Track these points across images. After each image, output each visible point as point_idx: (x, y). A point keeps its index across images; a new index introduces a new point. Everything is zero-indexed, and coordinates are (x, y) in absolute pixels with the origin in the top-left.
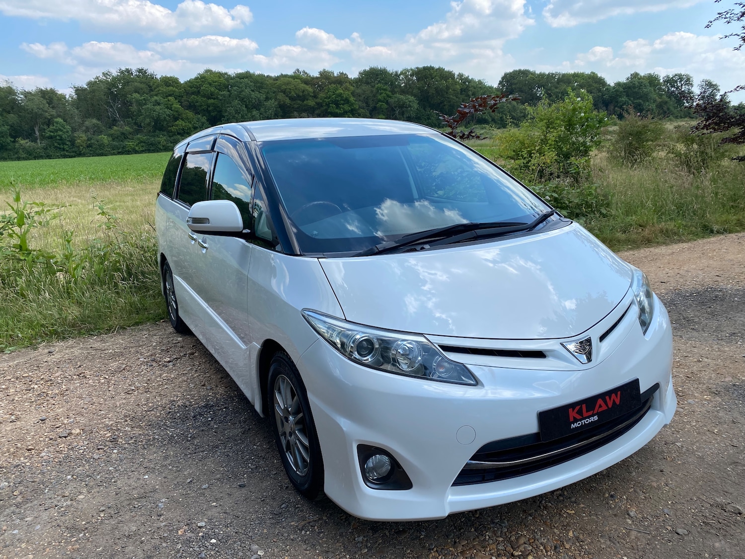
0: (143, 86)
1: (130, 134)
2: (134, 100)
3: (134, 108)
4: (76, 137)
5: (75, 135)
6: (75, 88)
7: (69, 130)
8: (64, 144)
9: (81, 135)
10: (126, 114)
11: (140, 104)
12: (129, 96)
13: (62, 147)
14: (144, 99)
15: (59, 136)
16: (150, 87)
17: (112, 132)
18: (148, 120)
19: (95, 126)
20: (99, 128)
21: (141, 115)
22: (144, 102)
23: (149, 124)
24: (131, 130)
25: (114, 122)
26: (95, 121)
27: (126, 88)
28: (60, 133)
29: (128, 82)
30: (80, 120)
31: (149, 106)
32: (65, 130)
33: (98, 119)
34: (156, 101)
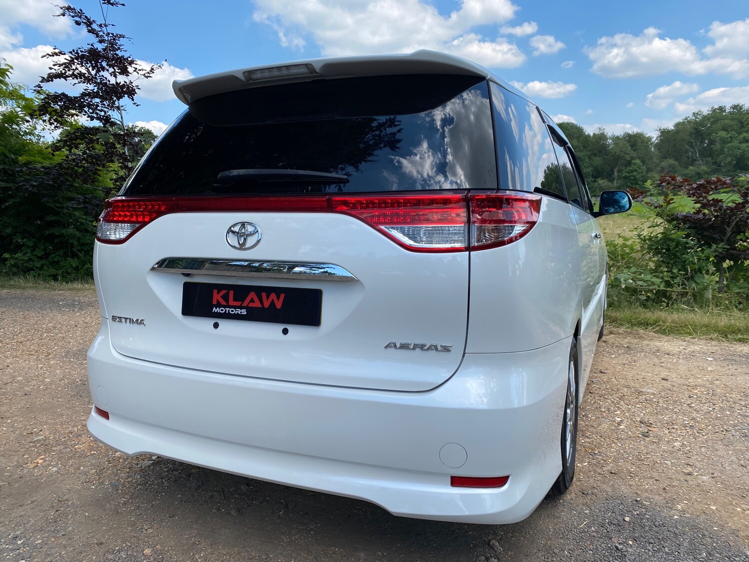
0: (733, 123)
1: (707, 174)
2: (718, 138)
3: (717, 146)
4: (649, 177)
5: (649, 175)
6: (660, 130)
7: (643, 170)
8: (637, 184)
9: (655, 175)
10: (707, 153)
11: (724, 141)
12: (714, 134)
13: (634, 186)
14: (731, 137)
15: (634, 176)
16: (742, 123)
17: (686, 172)
18: (729, 159)
19: (670, 166)
20: (674, 168)
21: (723, 154)
22: (729, 139)
23: (730, 163)
24: (709, 170)
25: (693, 162)
26: (672, 161)
27: (714, 126)
28: (635, 173)
29: (717, 121)
30: (657, 161)
31: (735, 143)
32: (640, 171)
33: (677, 160)
34: (744, 138)
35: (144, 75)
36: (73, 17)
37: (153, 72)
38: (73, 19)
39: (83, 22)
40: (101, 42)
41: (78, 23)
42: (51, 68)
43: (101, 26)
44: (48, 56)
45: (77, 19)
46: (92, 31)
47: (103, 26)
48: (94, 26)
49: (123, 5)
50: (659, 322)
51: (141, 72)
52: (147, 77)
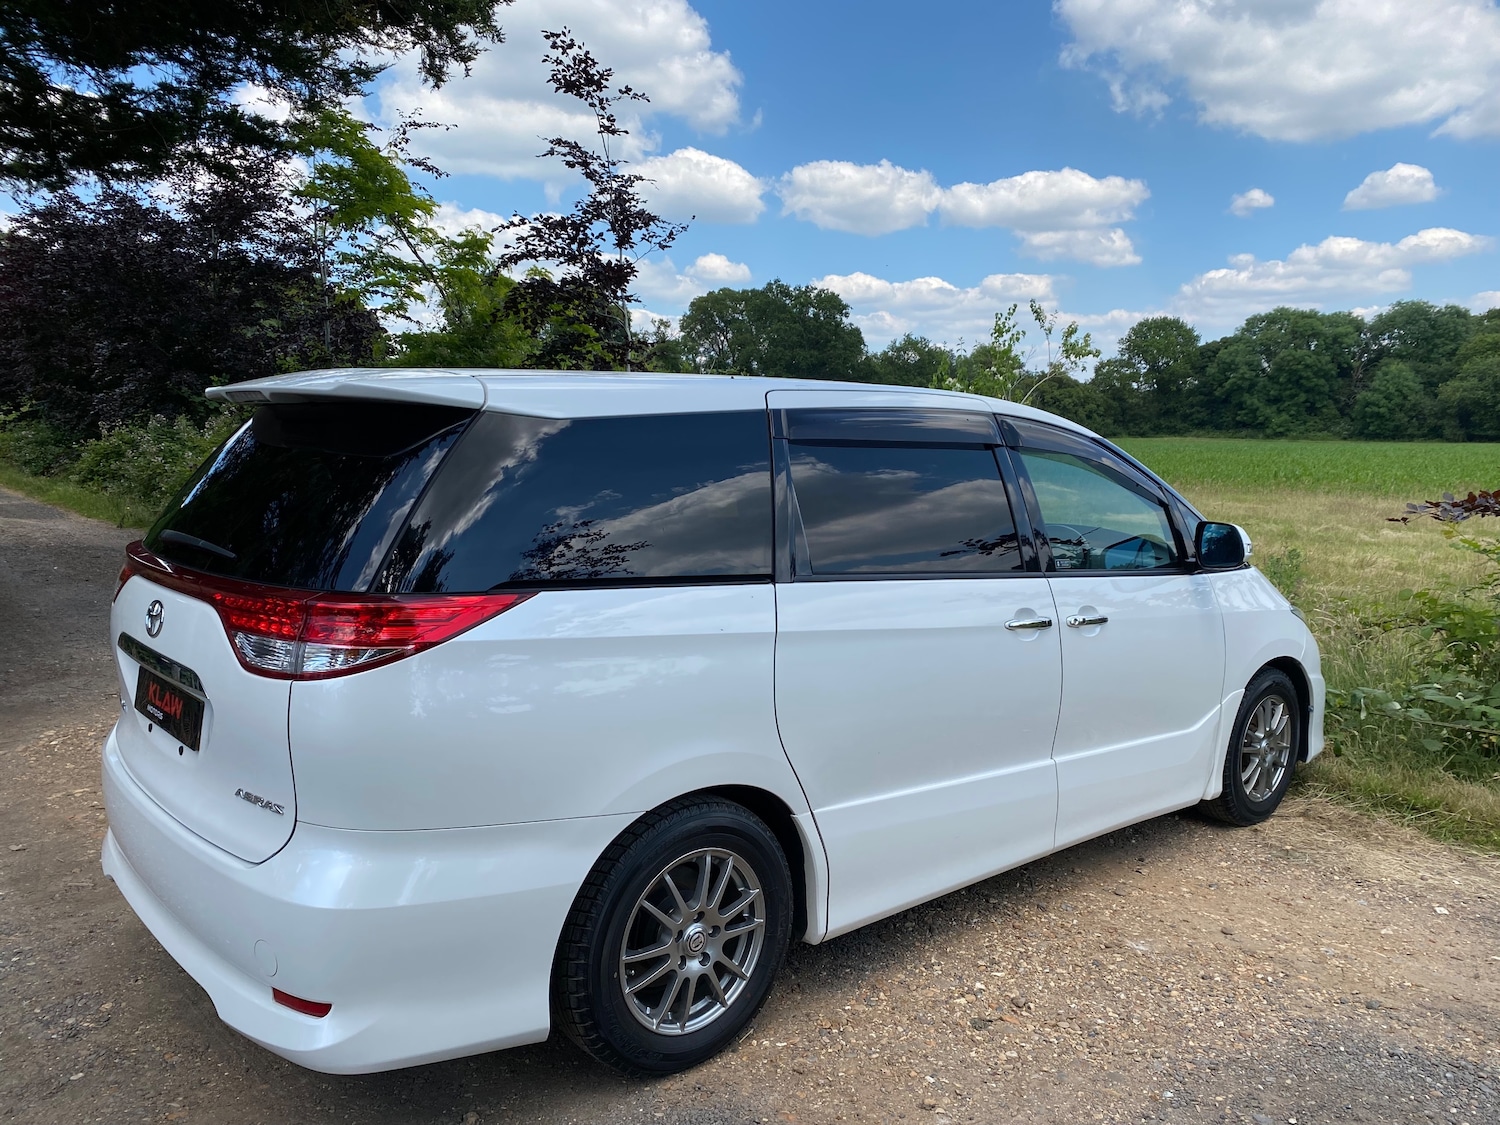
35: (659, 243)
36: (565, 155)
37: (674, 239)
38: (563, 158)
39: (577, 163)
40: (601, 192)
41: (570, 165)
42: (507, 247)
43: (603, 165)
44: (501, 229)
45: (570, 158)
46: (590, 175)
47: (606, 164)
48: (595, 166)
49: (626, 132)
50: (1436, 806)
51: (654, 240)
52: (663, 247)
